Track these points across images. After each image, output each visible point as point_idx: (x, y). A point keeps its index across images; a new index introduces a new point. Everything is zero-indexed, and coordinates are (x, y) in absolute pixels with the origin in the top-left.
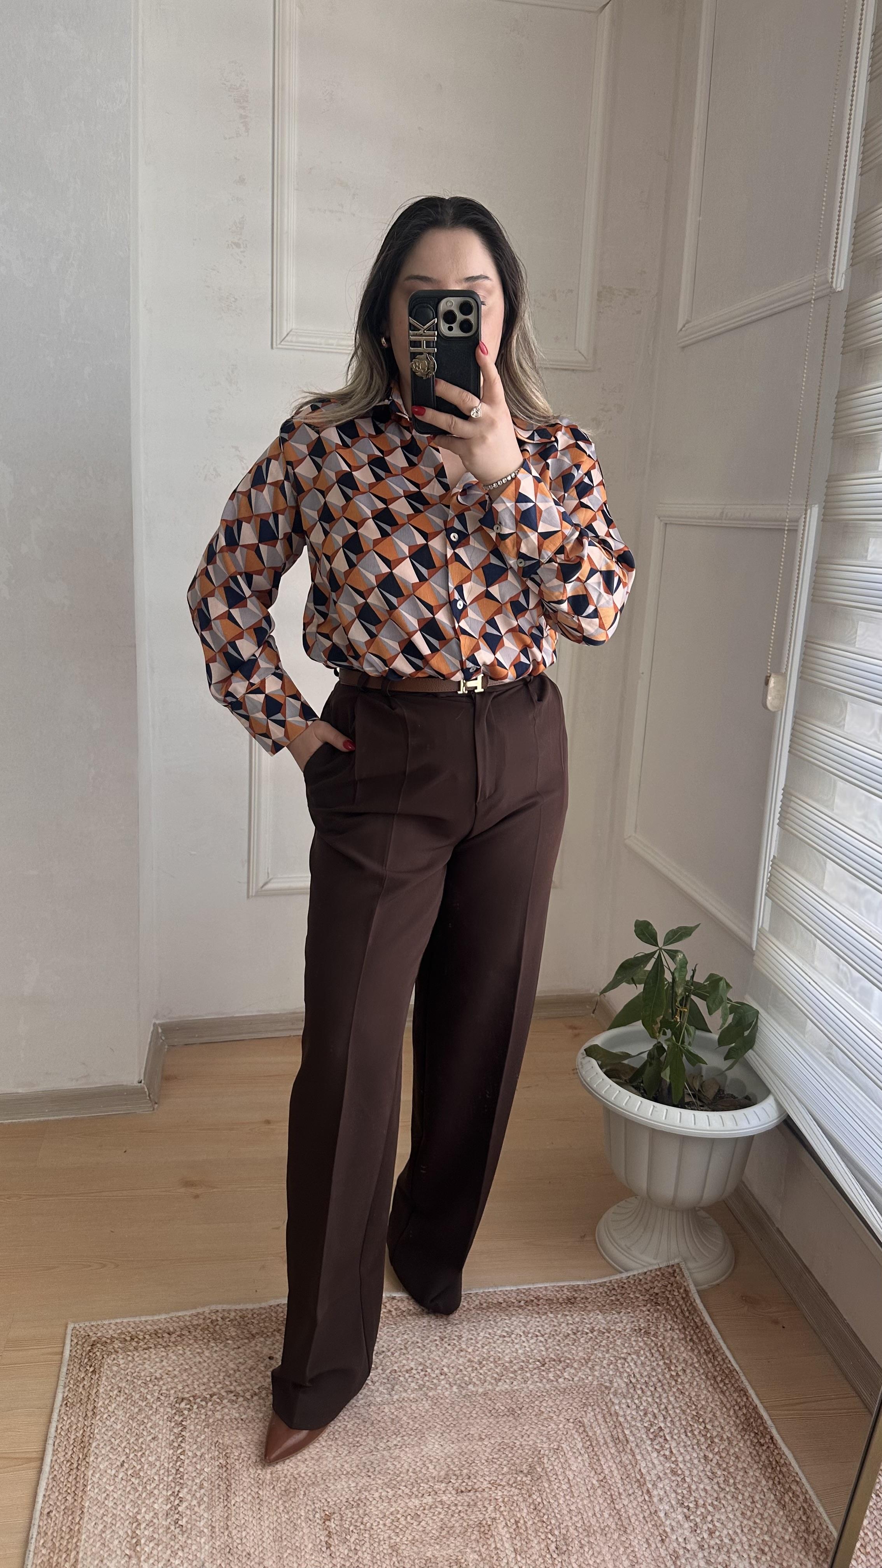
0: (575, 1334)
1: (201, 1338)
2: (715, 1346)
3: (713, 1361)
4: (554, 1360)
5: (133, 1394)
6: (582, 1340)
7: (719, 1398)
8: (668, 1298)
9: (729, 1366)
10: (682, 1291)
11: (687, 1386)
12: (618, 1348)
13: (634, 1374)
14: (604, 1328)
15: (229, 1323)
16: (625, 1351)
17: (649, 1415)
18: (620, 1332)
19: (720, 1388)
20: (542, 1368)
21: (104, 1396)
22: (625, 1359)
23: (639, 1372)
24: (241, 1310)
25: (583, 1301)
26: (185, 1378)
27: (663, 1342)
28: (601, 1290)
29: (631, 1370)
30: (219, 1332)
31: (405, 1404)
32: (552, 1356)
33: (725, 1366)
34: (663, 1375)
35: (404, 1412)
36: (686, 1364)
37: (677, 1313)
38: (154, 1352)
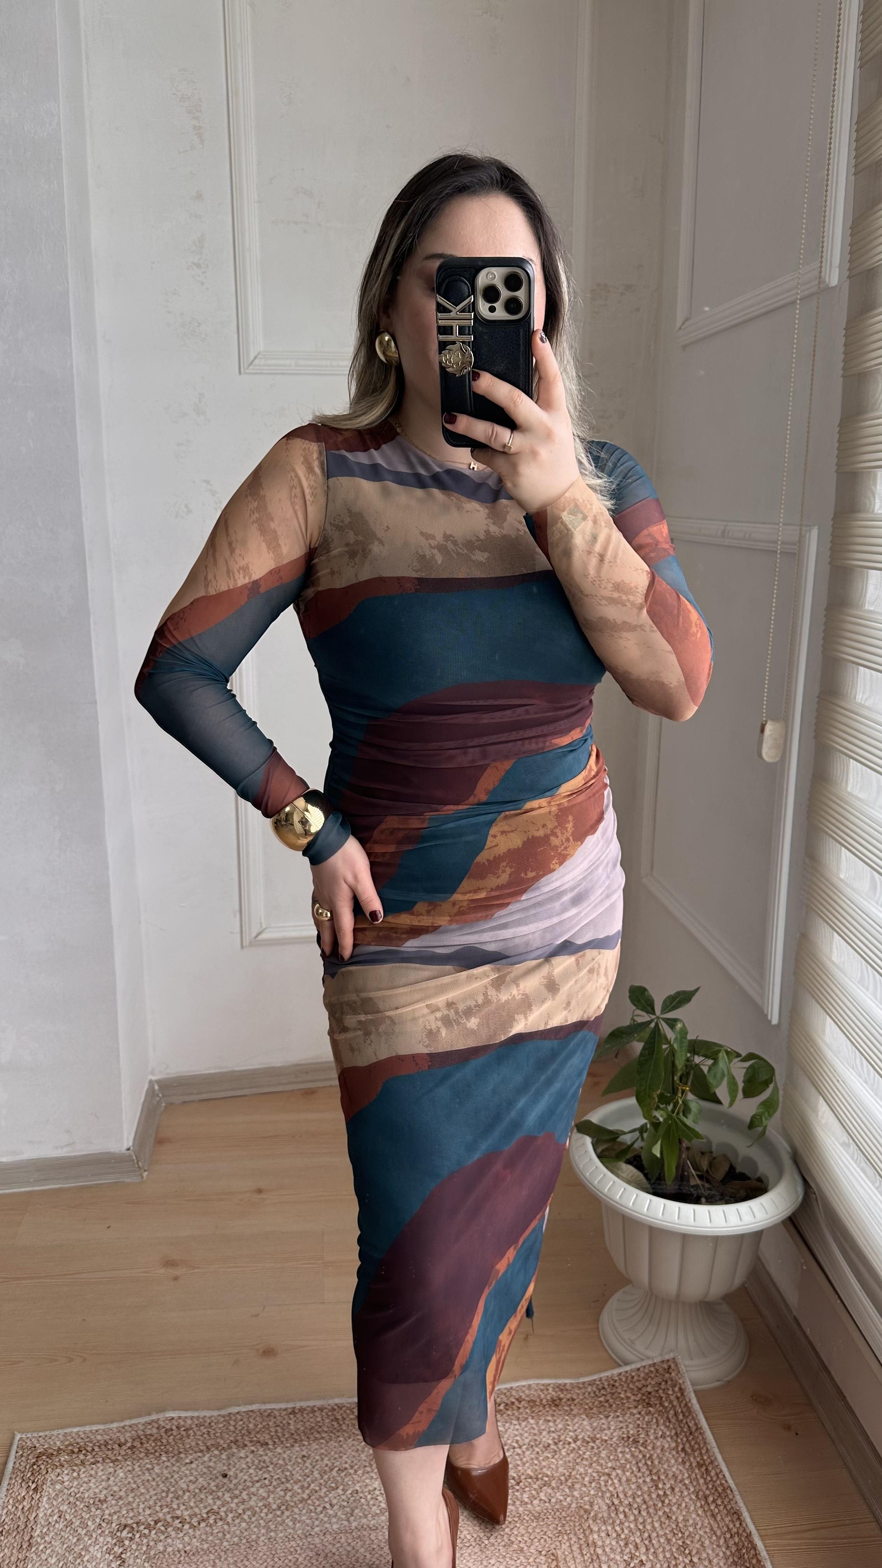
0: (556, 1444)
1: (153, 1451)
2: (709, 1457)
3: (705, 1476)
4: (531, 1478)
5: (74, 1520)
6: (563, 1452)
7: (709, 1523)
8: (662, 1398)
10: (676, 1389)
11: (674, 1509)
12: (602, 1462)
13: (617, 1493)
16: (610, 1465)
17: (631, 1546)
18: (606, 1441)
19: (711, 1511)
21: (43, 1523)
22: (609, 1475)
23: (624, 1491)
25: (568, 1403)
26: (130, 1499)
29: (615, 1488)
30: (173, 1443)
31: (365, 1533)
33: (718, 1482)
35: (360, 1543)
36: (675, 1481)
37: (670, 1416)
38: (101, 1468)
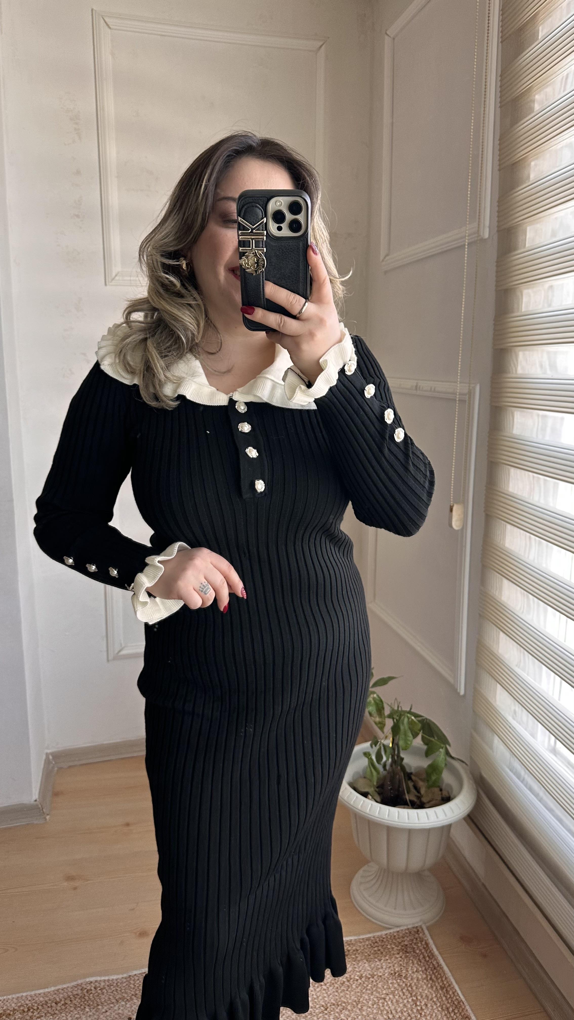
0: (348, 981)
2: (447, 982)
3: (446, 994)
4: (334, 1005)
6: (354, 986)
8: (414, 948)
9: (458, 997)
10: (423, 943)
12: (379, 990)
13: (391, 1010)
14: (369, 974)
15: (99, 991)
16: (384, 992)
18: (381, 976)
20: (326, 1012)
23: (395, 1009)
24: (108, 980)
25: (354, 953)
27: (411, 982)
28: (367, 943)
29: (389, 1008)
30: (93, 999)
32: (332, 1001)
33: (455, 998)
34: (412, 1010)
36: (427, 1000)
37: (421, 958)
